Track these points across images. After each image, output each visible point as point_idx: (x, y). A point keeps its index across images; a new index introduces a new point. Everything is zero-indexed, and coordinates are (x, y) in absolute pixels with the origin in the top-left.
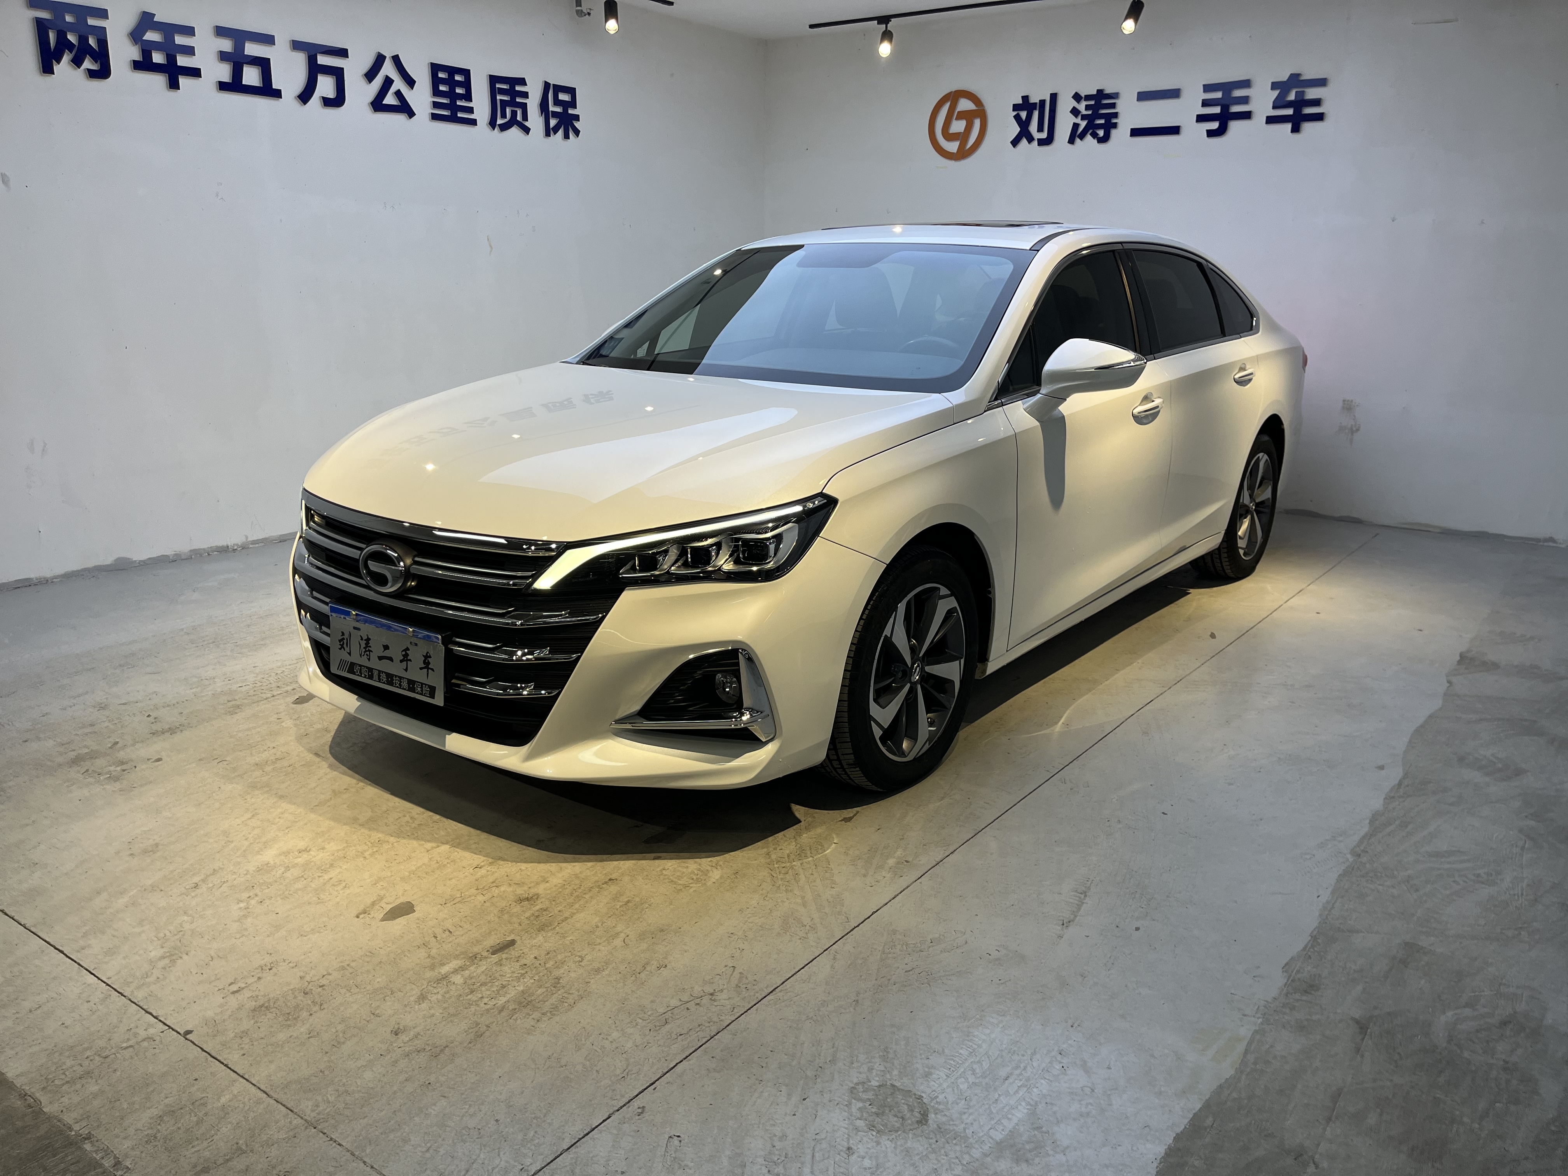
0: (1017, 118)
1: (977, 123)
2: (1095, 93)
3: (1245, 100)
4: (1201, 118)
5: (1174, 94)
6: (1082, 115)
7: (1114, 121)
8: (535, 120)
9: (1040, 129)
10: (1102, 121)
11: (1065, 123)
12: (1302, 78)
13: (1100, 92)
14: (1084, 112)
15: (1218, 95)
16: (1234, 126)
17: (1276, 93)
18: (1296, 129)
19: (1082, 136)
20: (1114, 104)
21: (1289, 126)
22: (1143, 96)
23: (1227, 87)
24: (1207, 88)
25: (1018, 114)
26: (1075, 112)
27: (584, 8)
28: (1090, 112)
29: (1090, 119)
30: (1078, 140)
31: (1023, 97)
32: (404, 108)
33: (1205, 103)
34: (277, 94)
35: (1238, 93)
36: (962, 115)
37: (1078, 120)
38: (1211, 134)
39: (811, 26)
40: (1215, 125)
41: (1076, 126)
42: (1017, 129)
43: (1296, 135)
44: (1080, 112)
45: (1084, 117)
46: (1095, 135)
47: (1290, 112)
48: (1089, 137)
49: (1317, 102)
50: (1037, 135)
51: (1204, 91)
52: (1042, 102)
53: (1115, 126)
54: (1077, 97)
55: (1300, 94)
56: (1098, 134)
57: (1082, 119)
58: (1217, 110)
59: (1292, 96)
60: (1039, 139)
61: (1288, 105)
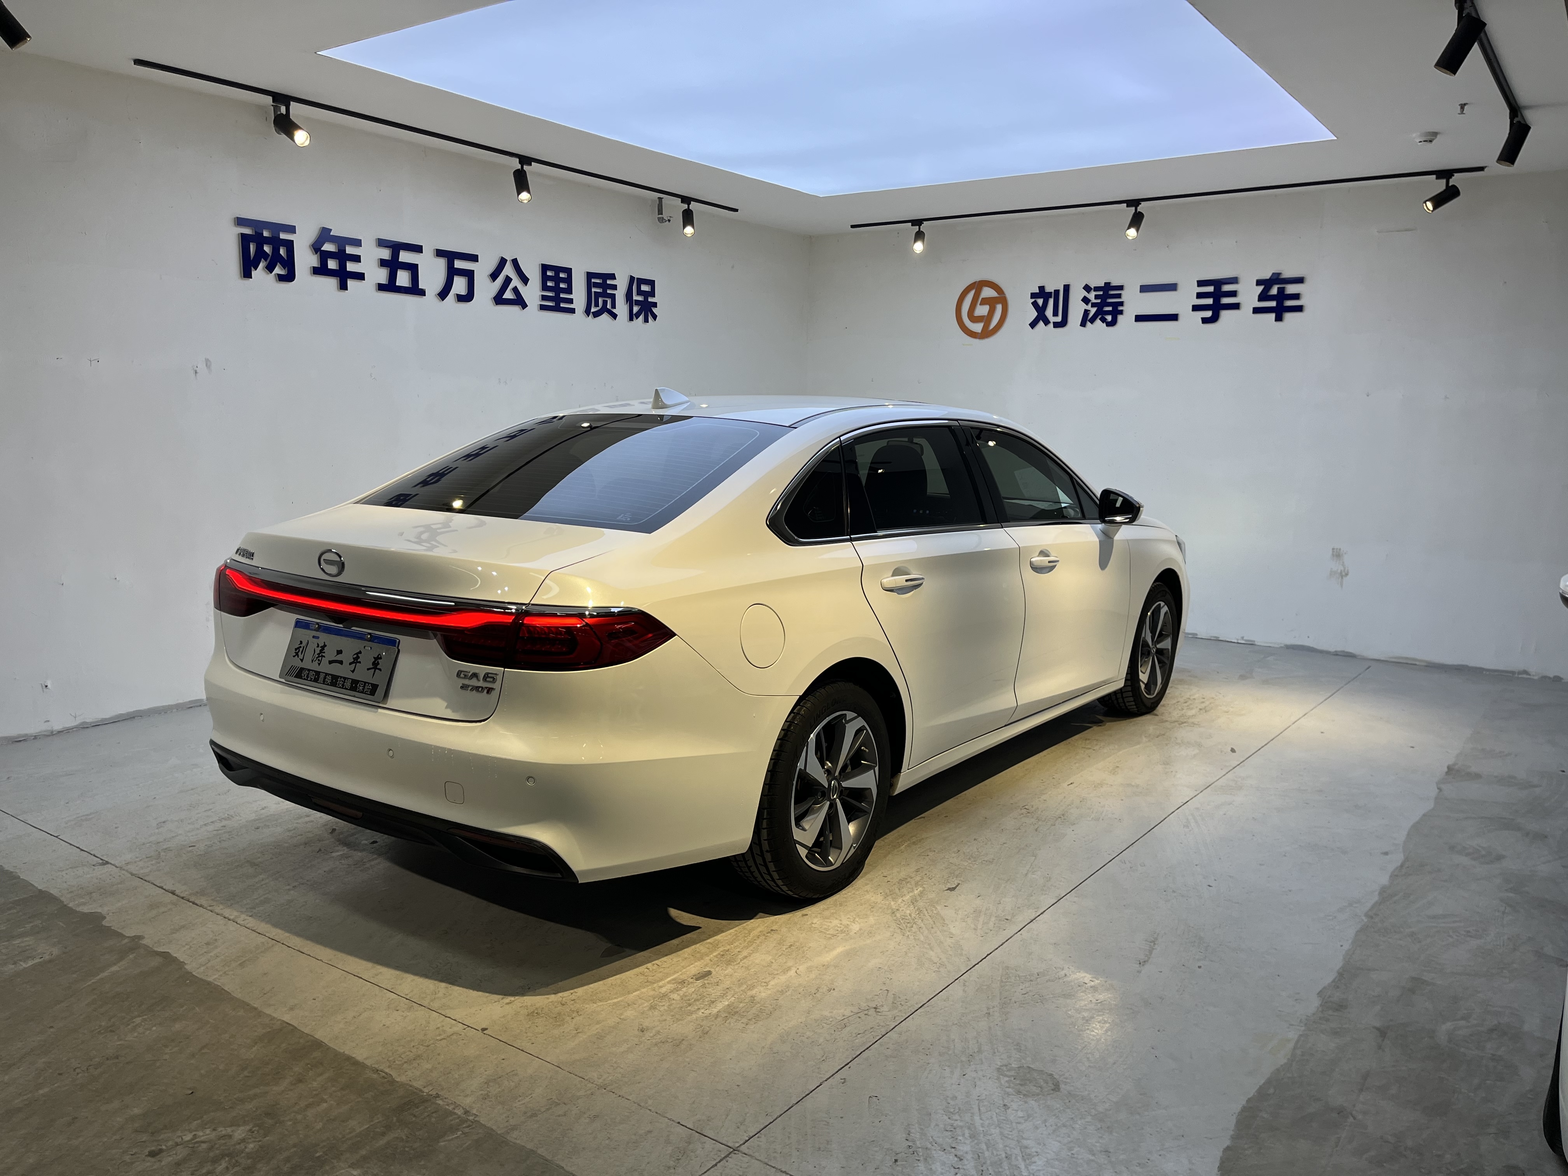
0: (1035, 304)
1: (999, 307)
2: (1103, 285)
3: (1234, 294)
4: (1196, 308)
5: (1172, 287)
6: (1092, 303)
7: (1120, 308)
8: (621, 308)
9: (1055, 314)
10: (1110, 309)
11: (1077, 309)
12: (1282, 277)
13: (1107, 284)
14: (1094, 301)
15: (1211, 289)
16: (1225, 314)
17: (1261, 288)
18: (1279, 318)
19: (1092, 321)
20: (1120, 294)
21: (1273, 316)
22: (1144, 289)
23: (1217, 283)
24: (1201, 283)
25: (1035, 301)
26: (1086, 300)
27: (665, 216)
28: (1099, 301)
29: (1099, 306)
30: (1088, 324)
31: (1039, 287)
32: (519, 301)
33: (1200, 296)
34: (422, 293)
35: (1226, 288)
36: (985, 301)
37: (1089, 307)
38: (1205, 321)
39: (853, 226)
40: (1208, 314)
41: (1086, 312)
42: (1034, 314)
43: (1279, 323)
44: (1090, 300)
45: (1093, 305)
46: (1103, 320)
47: (1273, 304)
48: (1098, 321)
49: (1296, 296)
50: (1053, 319)
51: (1198, 286)
52: (1057, 292)
53: (1121, 312)
54: (1087, 288)
55: (1281, 291)
56: (1106, 319)
57: (1092, 307)
58: (1210, 301)
59: (1274, 291)
60: (1054, 322)
61: (1271, 298)
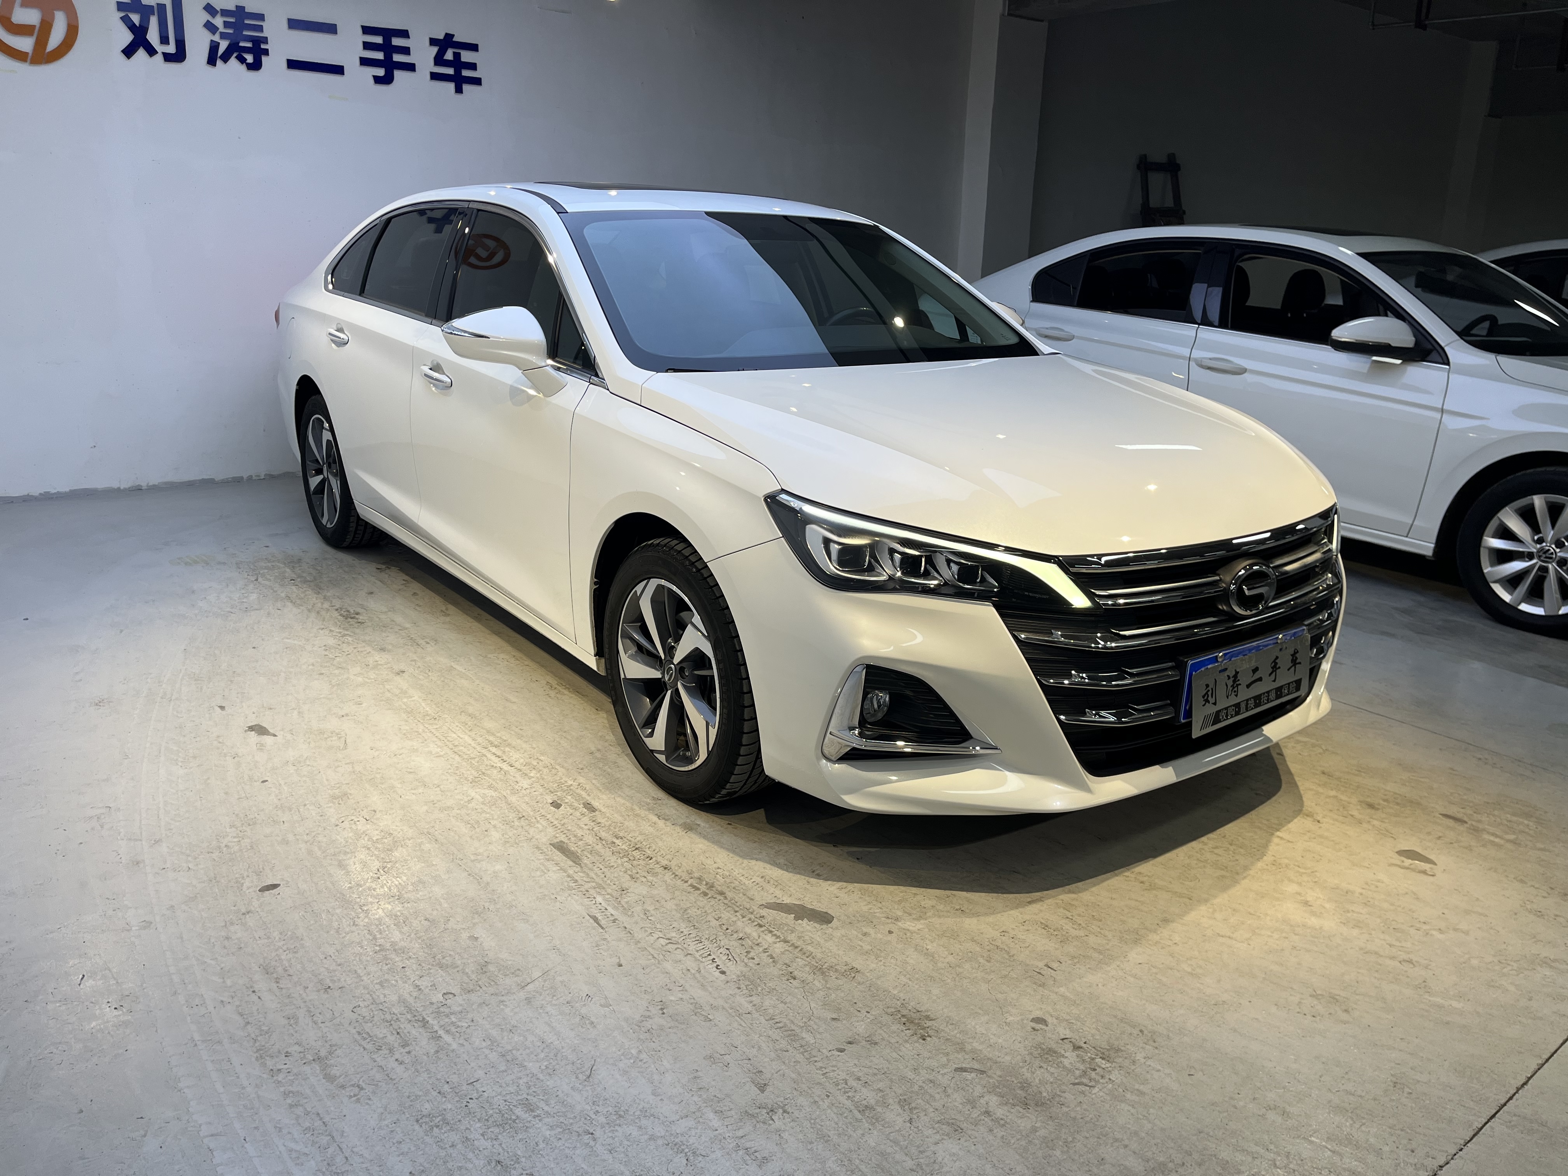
0: (126, 20)
1: (60, 16)
2: (232, 8)
3: (406, 51)
4: (364, 62)
5: (331, 29)
6: (221, 33)
7: (263, 46)
9: (164, 40)
10: (249, 45)
11: (198, 38)
12: (454, 39)
13: (240, 9)
14: (222, 29)
15: (379, 40)
16: (399, 75)
17: (435, 49)
18: (459, 90)
19: (225, 58)
20: (261, 26)
21: (452, 85)
22: (294, 24)
23: (388, 33)
24: (366, 30)
25: (127, 16)
26: (210, 27)
28: (230, 31)
29: (231, 39)
30: (219, 62)
33: (367, 46)
35: (396, 42)
37: (216, 38)
38: (378, 80)
40: (381, 72)
41: (214, 47)
42: (129, 36)
43: (459, 96)
44: (218, 29)
45: (223, 36)
46: (242, 60)
47: (450, 71)
48: (233, 61)
49: (473, 66)
50: (160, 48)
51: (364, 33)
52: (161, 8)
53: (266, 52)
54: (210, 10)
55: (457, 56)
56: (246, 60)
57: (221, 38)
58: (379, 56)
59: (449, 55)
60: (163, 53)
61: (447, 64)
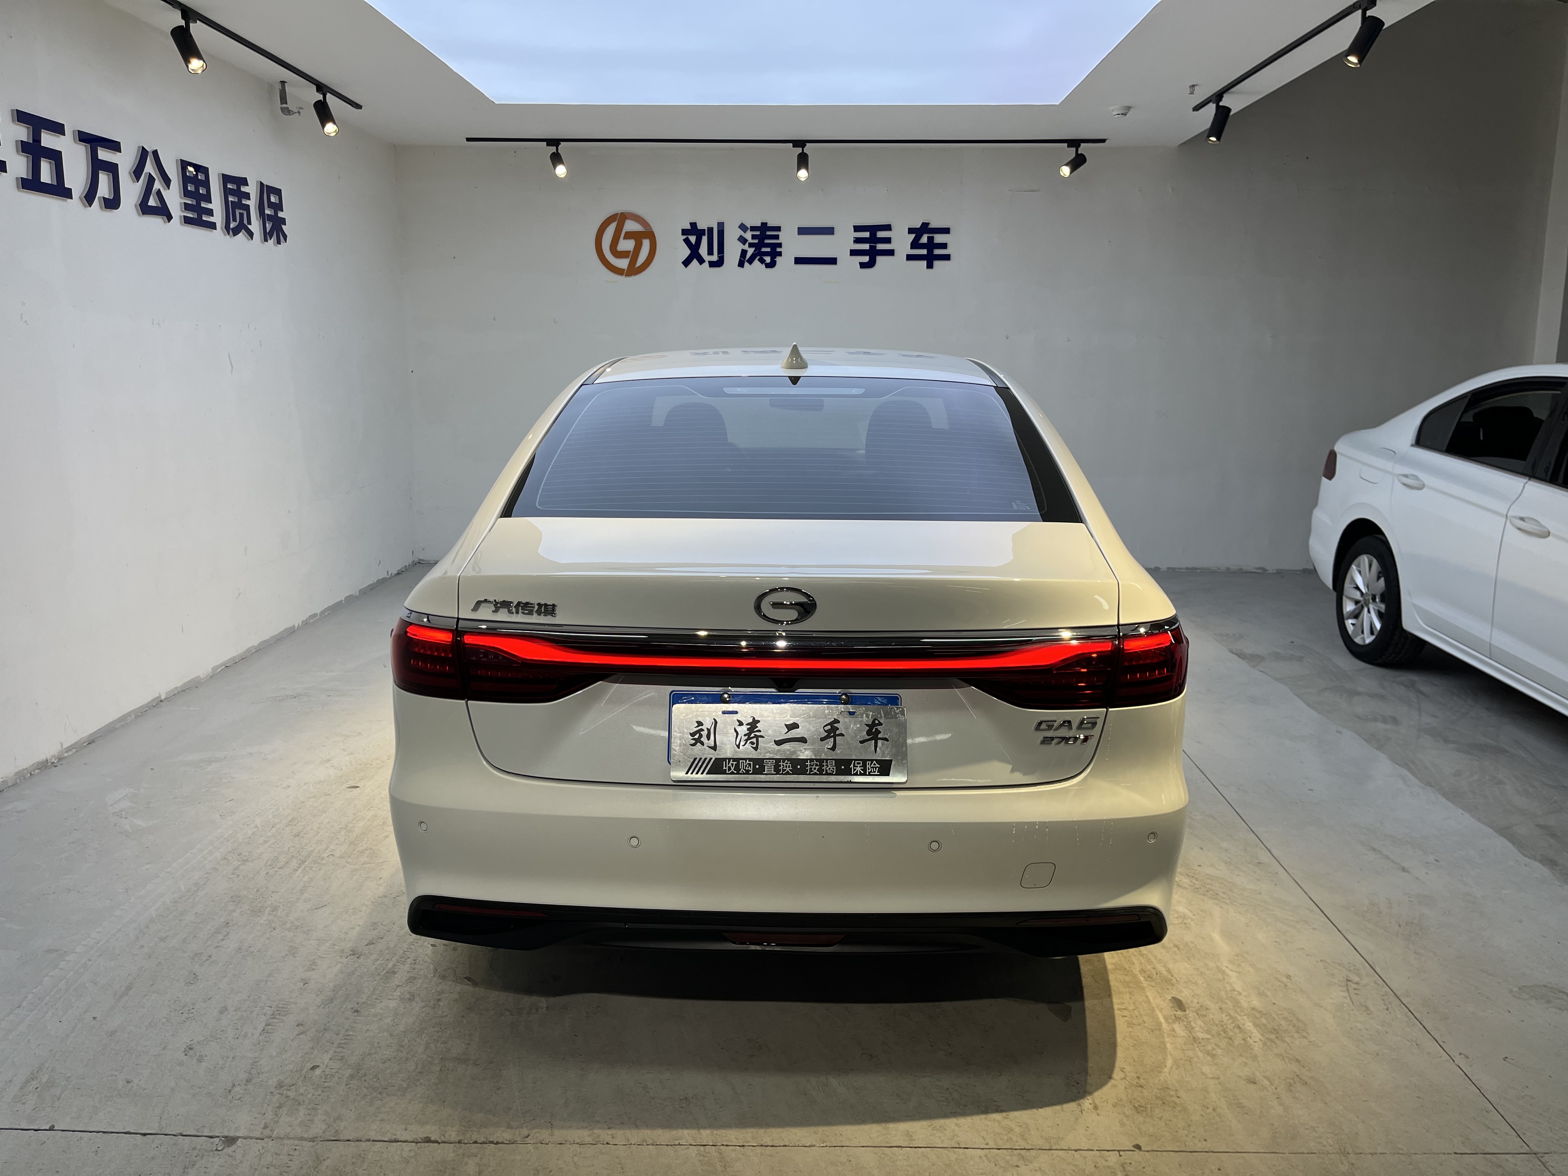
0: (687, 241)
1: (646, 244)
2: (759, 225)
3: (888, 240)
4: (854, 253)
5: (829, 231)
6: (749, 243)
7: (778, 250)
8: (255, 226)
9: (710, 252)
10: (768, 250)
11: (733, 250)
12: (930, 226)
13: (764, 225)
14: (750, 240)
15: (867, 235)
16: (880, 259)
17: (913, 236)
18: (930, 266)
19: (750, 261)
20: (778, 235)
21: (924, 263)
22: (802, 231)
23: (873, 229)
24: (857, 229)
26: (743, 240)
27: (290, 105)
28: (756, 241)
29: (757, 246)
30: (746, 264)
31: (691, 224)
32: (163, 211)
33: (858, 241)
34: (67, 194)
35: (881, 234)
36: (629, 235)
37: (746, 247)
38: (863, 265)
39: (468, 140)
40: (866, 259)
41: (744, 252)
42: (687, 252)
43: (930, 270)
44: (747, 240)
45: (751, 245)
46: (762, 261)
47: (924, 252)
48: (756, 262)
49: (944, 246)
50: (707, 258)
51: (855, 231)
52: (711, 230)
53: (780, 254)
54: (743, 227)
55: (931, 239)
56: (765, 260)
57: (749, 247)
58: (866, 247)
59: (924, 239)
60: (709, 262)
61: (922, 246)
